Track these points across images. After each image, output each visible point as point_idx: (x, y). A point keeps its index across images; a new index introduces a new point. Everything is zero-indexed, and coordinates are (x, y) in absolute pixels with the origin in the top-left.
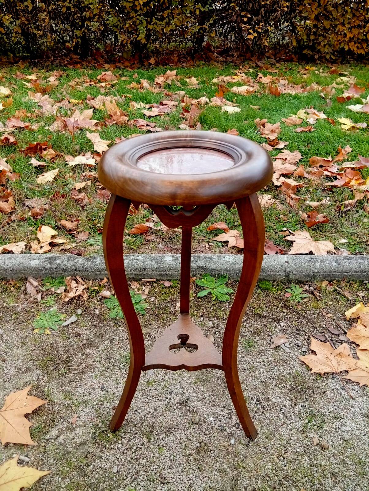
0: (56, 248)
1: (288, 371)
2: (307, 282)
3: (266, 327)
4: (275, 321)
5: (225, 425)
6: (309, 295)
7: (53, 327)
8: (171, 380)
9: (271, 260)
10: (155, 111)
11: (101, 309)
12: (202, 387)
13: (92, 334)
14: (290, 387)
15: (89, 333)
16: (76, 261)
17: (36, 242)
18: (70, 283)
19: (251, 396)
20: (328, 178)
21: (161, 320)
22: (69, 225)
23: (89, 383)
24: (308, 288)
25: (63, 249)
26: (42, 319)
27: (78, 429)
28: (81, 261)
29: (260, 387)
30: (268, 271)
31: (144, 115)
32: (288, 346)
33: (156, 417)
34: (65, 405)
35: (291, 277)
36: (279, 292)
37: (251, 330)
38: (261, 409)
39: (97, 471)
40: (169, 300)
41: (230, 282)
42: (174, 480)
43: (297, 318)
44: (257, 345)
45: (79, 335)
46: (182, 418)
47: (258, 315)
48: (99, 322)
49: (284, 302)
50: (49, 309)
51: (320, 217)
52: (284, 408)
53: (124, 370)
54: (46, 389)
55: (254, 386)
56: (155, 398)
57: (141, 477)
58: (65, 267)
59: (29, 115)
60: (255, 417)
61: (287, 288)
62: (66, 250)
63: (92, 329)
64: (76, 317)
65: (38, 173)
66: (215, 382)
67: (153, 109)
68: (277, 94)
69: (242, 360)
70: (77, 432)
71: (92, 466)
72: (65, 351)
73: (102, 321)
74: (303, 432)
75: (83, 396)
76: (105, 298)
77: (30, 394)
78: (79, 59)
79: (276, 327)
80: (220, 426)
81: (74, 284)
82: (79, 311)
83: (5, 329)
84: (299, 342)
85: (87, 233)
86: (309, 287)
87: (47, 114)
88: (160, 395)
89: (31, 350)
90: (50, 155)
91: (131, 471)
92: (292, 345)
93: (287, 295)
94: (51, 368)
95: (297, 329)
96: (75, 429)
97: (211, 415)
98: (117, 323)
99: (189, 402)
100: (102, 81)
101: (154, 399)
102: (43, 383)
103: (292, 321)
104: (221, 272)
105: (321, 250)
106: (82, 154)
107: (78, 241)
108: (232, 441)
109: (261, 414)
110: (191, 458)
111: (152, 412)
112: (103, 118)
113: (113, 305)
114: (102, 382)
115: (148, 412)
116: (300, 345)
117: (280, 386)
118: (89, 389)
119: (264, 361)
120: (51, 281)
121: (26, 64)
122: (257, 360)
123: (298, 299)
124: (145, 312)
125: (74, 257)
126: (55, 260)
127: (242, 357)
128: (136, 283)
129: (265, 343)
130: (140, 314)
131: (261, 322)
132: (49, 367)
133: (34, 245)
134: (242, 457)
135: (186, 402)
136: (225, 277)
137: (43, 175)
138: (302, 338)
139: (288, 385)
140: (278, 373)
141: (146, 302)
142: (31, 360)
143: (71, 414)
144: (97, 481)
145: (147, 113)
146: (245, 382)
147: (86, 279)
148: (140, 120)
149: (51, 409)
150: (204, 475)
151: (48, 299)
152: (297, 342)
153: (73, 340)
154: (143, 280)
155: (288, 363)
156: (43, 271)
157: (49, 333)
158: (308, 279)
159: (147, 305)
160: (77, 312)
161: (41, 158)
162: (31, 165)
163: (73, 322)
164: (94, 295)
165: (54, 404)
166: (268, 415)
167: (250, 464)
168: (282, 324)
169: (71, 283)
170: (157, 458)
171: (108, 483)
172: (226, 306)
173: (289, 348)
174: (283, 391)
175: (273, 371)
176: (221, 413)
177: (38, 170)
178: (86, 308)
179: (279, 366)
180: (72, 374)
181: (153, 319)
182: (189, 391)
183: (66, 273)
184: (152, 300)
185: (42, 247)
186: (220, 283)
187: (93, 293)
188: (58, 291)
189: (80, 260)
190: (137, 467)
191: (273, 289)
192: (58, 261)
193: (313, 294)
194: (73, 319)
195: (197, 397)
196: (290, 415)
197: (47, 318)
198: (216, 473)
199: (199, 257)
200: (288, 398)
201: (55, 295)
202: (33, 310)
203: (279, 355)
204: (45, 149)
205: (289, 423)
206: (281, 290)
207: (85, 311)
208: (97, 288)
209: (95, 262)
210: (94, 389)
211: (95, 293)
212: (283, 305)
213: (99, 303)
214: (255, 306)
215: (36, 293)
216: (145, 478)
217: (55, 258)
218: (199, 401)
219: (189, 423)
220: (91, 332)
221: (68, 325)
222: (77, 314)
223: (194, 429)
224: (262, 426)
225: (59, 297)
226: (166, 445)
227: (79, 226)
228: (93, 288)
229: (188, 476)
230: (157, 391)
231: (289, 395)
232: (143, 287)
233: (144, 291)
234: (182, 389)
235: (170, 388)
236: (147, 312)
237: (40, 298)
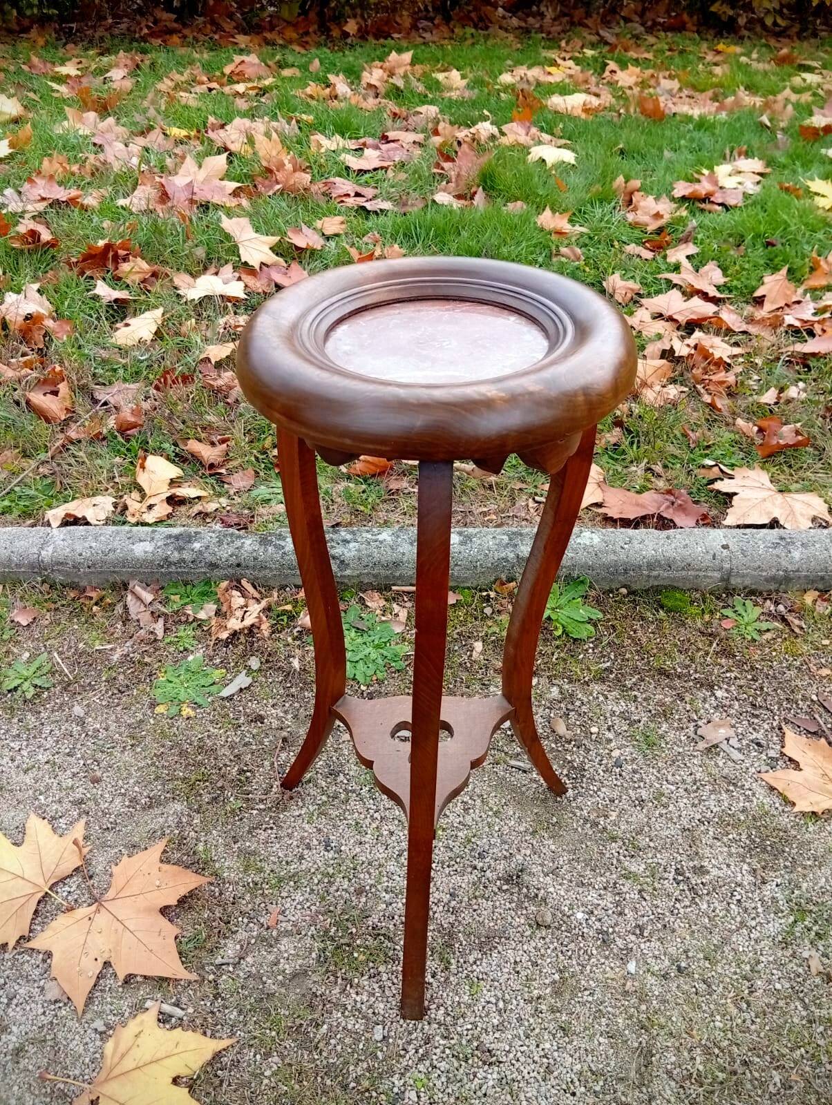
0: (183, 509)
1: (742, 804)
2: (770, 592)
3: (682, 699)
4: (702, 685)
5: (611, 930)
6: (777, 624)
7: (198, 700)
8: (480, 825)
9: (687, 542)
10: (371, 159)
11: (303, 656)
12: (551, 842)
13: (289, 716)
14: (748, 842)
15: (282, 715)
16: (238, 543)
17: (136, 495)
18: (228, 597)
19: (663, 863)
20: (795, 332)
22: (209, 453)
23: (296, 834)
24: (772, 608)
25: (200, 513)
26: (171, 682)
27: (285, 941)
28: (249, 544)
29: (680, 841)
30: (683, 569)
31: (348, 168)
32: (737, 745)
33: (454, 912)
34: (248, 884)
35: (733, 581)
36: (707, 617)
37: (650, 707)
38: (687, 892)
39: (338, 1036)
40: (456, 636)
41: (593, 593)
42: (511, 1056)
43: (753, 680)
44: (667, 743)
45: (260, 719)
46: (513, 913)
47: (663, 672)
48: (301, 688)
49: (721, 640)
50: (186, 657)
51: (787, 434)
52: (738, 889)
53: (371, 801)
54: (201, 847)
55: (668, 840)
56: (448, 866)
57: (438, 1051)
58: (214, 560)
59: (75, 168)
60: (676, 911)
61: (724, 607)
62: (207, 515)
63: (287, 705)
64: (247, 675)
65: (114, 317)
66: (579, 829)
67: (367, 152)
68: (656, 116)
69: (635, 779)
70: (283, 948)
71: (325, 1027)
72: (232, 758)
73: (307, 686)
74: (785, 944)
75: (287, 863)
76: (309, 631)
77: (165, 859)
78: (176, 21)
79: (705, 700)
80: (600, 932)
81: (237, 600)
82: (254, 663)
83: (88, 706)
84: (759, 736)
85: (251, 471)
86: (777, 603)
87: (116, 167)
88: (458, 860)
89: (155, 754)
90: (139, 272)
91: (413, 1037)
92: (744, 742)
93: (726, 624)
94: (206, 798)
95: (754, 706)
96: (277, 940)
97: (578, 907)
99: (526, 878)
100: (235, 78)
101: (447, 870)
102: (192, 833)
103: (741, 687)
104: (573, 570)
105: (799, 516)
106: (213, 270)
107: (232, 492)
108: (632, 967)
109: (688, 903)
110: (544, 1007)
111: (445, 900)
112: (250, 177)
114: (325, 830)
115: (436, 901)
116: (763, 742)
117: (725, 839)
118: (298, 847)
119: (684, 781)
120: (182, 590)
121: (50, 35)
122: (670, 777)
123: (751, 633)
124: (403, 664)
125: (232, 535)
126: (189, 542)
127: (635, 772)
128: (376, 595)
129: (683, 738)
130: (393, 670)
131: (671, 688)
132: (201, 795)
133: (132, 501)
134: (655, 1002)
135: (518, 877)
136: (582, 582)
137: (127, 325)
138: (766, 726)
139: (744, 837)
140: (718, 809)
141: (404, 640)
142: (157, 778)
143: (263, 905)
144: (342, 1059)
145: (354, 163)
146: (646, 829)
147: (264, 587)
148: (338, 179)
149: (217, 894)
150: (575, 1043)
151: (179, 635)
152: (755, 735)
153: (248, 731)
154: (394, 588)
155: (739, 784)
156: (162, 567)
157: (192, 714)
158: (773, 587)
159: (407, 648)
160: (249, 663)
161: (117, 281)
162: (96, 298)
163: (243, 687)
164: (284, 623)
165: (224, 883)
166: (704, 906)
167: (674, 1019)
168: (719, 693)
169: (231, 596)
170: (469, 1006)
171: (365, 1065)
172: (587, 650)
173: (739, 750)
174: (733, 850)
175: (707, 803)
176: (600, 902)
177: (113, 309)
178: (270, 655)
179: (720, 792)
180: (255, 812)
182: (523, 851)
183: (217, 572)
185: (150, 507)
186: (570, 596)
187: (283, 620)
188: (202, 615)
189: (248, 542)
190: (427, 1027)
191: (694, 610)
192: (197, 546)
193: (784, 620)
194: (242, 680)
195: (542, 865)
196: (753, 905)
197: (182, 677)
198: (602, 1040)
199: (521, 535)
200: (745, 867)
201: (195, 624)
202: (147, 660)
203: (717, 765)
204: (125, 259)
205: (753, 923)
206: (711, 612)
207: (267, 661)
208: (289, 607)
209: (283, 548)
210: (309, 847)
211: (285, 618)
212: (719, 649)
213: (298, 643)
214: (655, 651)
215: (151, 618)
216: (448, 1051)
217: (189, 538)
218: (546, 875)
219: (530, 925)
220: (286, 712)
221: (233, 695)
222: (250, 671)
223: (544, 938)
224: (693, 932)
225: (205, 628)
226: (485, 977)
227: (231, 455)
228: (282, 608)
229: (542, 1046)
230: (451, 850)
231: (748, 860)
232: (395, 606)
233: (397, 615)
234: (507, 847)
235: (478, 843)
236: (407, 663)
237: (162, 630)
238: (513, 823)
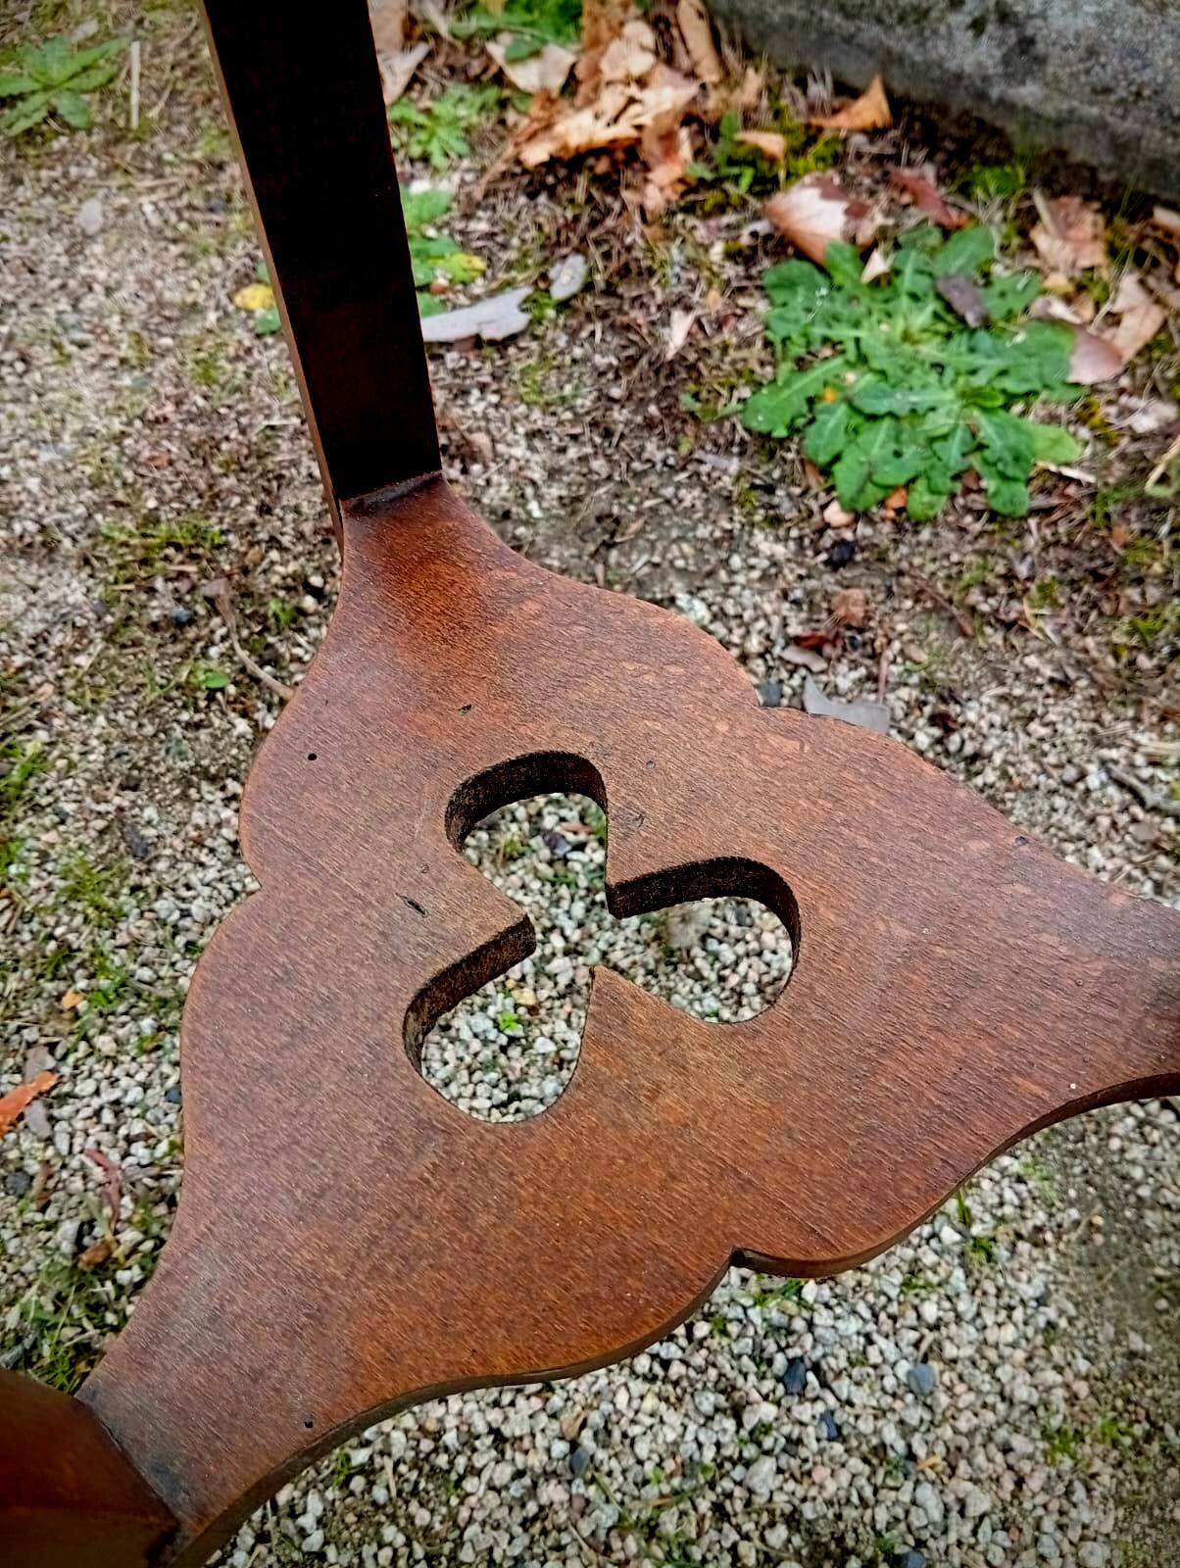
11: (719, 323)
13: (555, 491)
15: (537, 475)
18: (605, 34)
21: (1118, 638)
48: (648, 423)
54: (33, 745)
63: (573, 452)
64: (525, 306)
73: (672, 421)
76: (784, 245)
82: (569, 276)
83: (122, 211)
89: (146, 414)
94: (157, 609)
98: (770, 490)
102: (47, 690)
113: (818, 331)
124: (1024, 497)
128: (1089, 221)
130: (977, 501)
132: (151, 591)
141: (1084, 417)
142: (96, 483)
151: (438, 108)
159: (1075, 451)
160: (554, 271)
163: (486, 335)
164: (734, 193)
169: (617, 30)
178: (624, 272)
180: (242, 726)
181: (1061, 595)
184: (1144, 423)
187: (734, 180)
188: (524, 75)
194: (504, 313)
201: (492, 94)
208: (772, 143)
211: (746, 175)
213: (732, 271)
220: (553, 474)
221: (451, 345)
222: (541, 297)
225: (509, 117)
228: (753, 138)
232: (1129, 282)
233: (1114, 319)
234: (914, 1415)
235: (823, 1318)
236: (1041, 501)
237: (403, 80)
238: (1009, 1333)
